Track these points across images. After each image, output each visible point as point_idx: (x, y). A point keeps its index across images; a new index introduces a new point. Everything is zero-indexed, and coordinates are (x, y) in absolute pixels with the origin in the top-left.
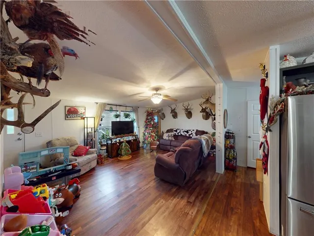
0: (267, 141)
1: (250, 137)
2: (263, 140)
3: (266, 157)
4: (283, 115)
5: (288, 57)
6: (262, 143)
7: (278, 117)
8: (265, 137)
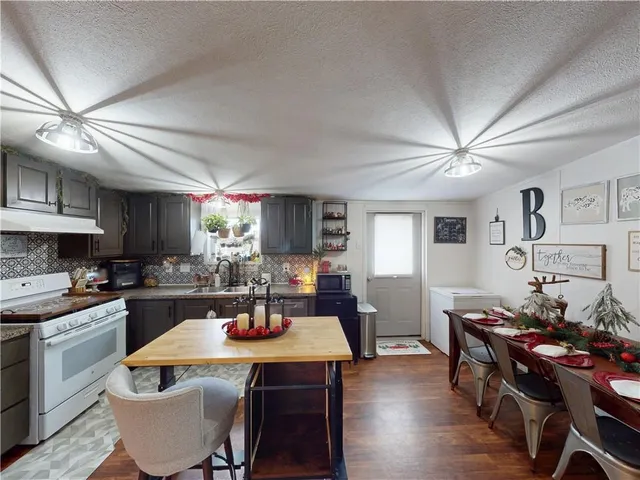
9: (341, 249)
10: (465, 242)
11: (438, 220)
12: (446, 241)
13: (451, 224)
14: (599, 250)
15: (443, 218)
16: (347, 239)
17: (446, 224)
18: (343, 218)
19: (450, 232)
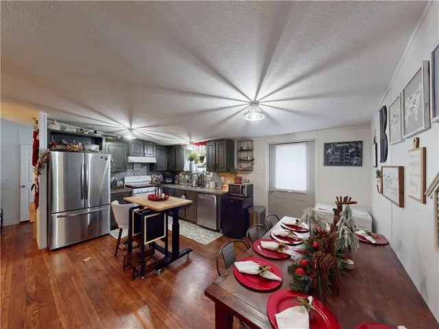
0: (38, 183)
1: (24, 187)
2: (35, 182)
3: (37, 195)
4: (48, 161)
5: (55, 121)
6: (34, 185)
7: (46, 164)
8: (37, 179)
9: (249, 170)
10: (361, 165)
11: (327, 146)
12: (336, 164)
13: (342, 148)
14: (397, 170)
15: (333, 144)
16: (253, 164)
17: (337, 149)
18: (250, 150)
19: (341, 156)
